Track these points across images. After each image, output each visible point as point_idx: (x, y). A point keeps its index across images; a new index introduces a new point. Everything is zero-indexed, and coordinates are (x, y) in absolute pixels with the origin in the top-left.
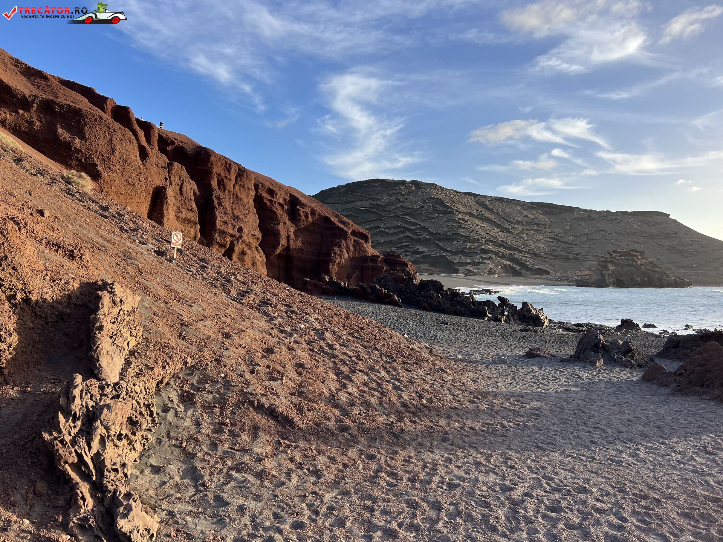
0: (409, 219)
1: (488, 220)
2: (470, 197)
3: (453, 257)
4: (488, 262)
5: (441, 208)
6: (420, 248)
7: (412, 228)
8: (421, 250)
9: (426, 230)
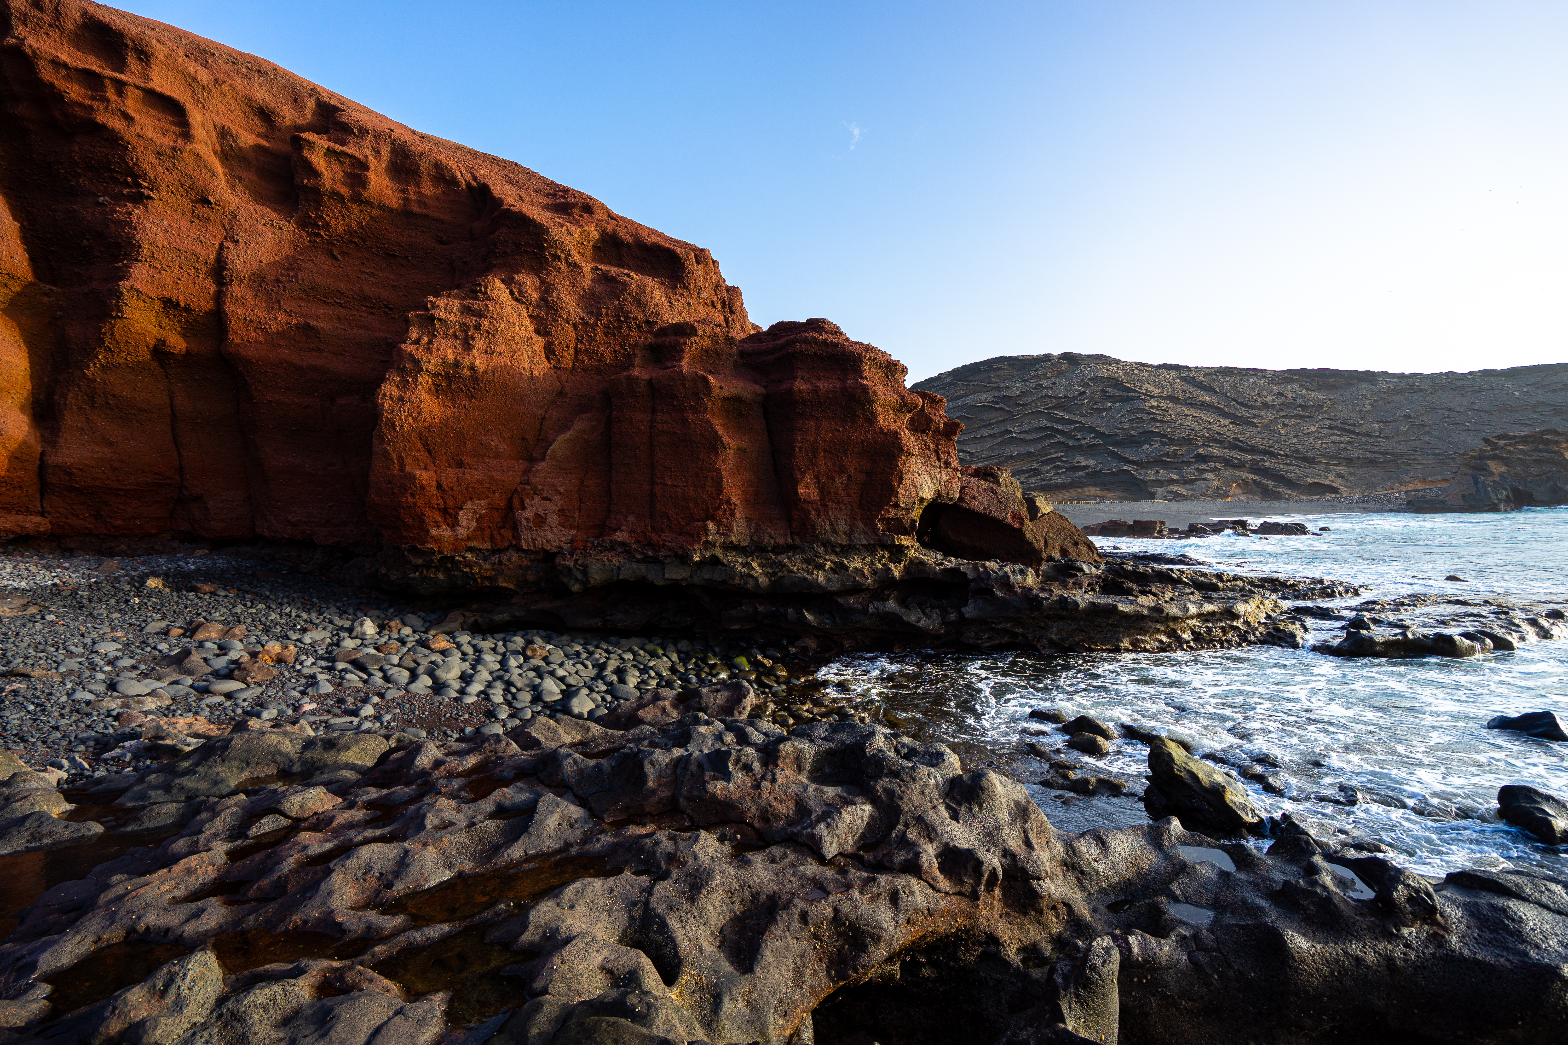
0: (1060, 414)
1: (1205, 406)
2: (1170, 372)
3: (1143, 471)
4: (1211, 476)
5: (1117, 393)
6: (1082, 461)
7: (1066, 428)
8: (1083, 463)
9: (1091, 429)
